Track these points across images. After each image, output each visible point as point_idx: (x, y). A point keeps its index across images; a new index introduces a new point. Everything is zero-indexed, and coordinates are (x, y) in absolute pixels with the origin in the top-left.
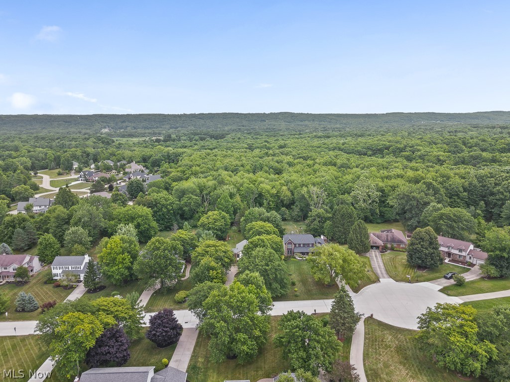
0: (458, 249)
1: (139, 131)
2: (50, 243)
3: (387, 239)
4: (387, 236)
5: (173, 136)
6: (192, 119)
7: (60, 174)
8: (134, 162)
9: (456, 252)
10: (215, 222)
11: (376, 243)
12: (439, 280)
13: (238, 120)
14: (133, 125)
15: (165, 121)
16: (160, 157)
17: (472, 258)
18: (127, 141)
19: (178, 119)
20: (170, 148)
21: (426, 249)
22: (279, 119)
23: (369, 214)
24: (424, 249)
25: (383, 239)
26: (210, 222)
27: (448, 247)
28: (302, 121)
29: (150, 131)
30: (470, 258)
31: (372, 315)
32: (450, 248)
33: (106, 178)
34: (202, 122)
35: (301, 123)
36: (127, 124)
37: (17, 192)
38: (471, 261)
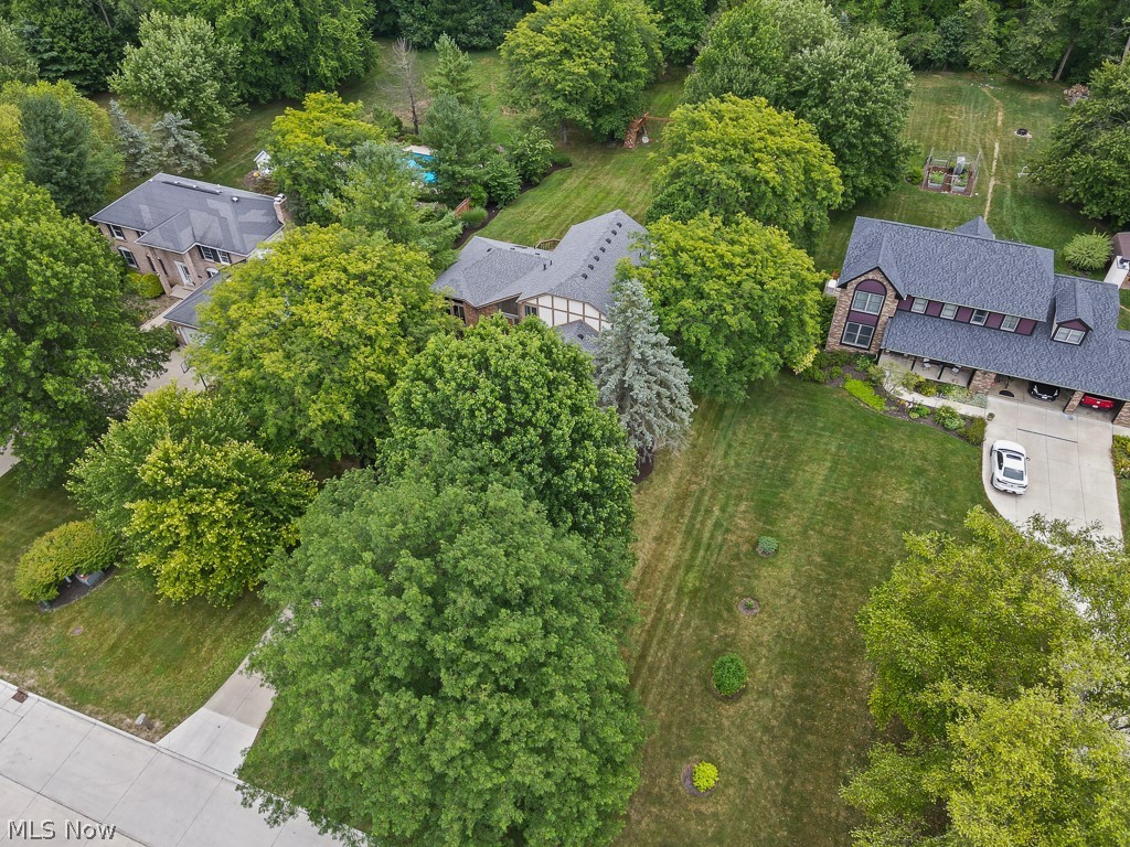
10: (567, 54)
26: (540, 53)
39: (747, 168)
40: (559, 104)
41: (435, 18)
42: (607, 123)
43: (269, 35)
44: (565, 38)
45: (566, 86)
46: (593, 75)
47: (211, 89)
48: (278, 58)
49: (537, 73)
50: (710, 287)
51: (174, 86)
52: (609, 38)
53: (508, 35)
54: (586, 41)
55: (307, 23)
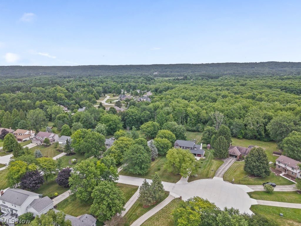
0: (291, 167)
1: (173, 73)
2: (66, 129)
3: (245, 152)
4: (246, 150)
5: (189, 77)
6: (205, 67)
7: (114, 96)
8: (150, 91)
9: (290, 169)
10: (148, 128)
11: (235, 153)
12: (257, 186)
13: (235, 67)
14: (171, 70)
15: (189, 68)
16: (163, 89)
18: (162, 79)
19: (197, 66)
20: (171, 84)
21: (255, 162)
22: (265, 66)
23: (257, 134)
24: (252, 162)
25: (242, 151)
26: (145, 128)
27: (285, 165)
28: (282, 67)
29: (178, 74)
31: (181, 197)
32: (286, 165)
33: (128, 99)
34: (211, 68)
35: (282, 69)
36: (168, 69)
37: (82, 104)
39: (165, 135)
40: (147, 133)
41: (131, 126)
42: (153, 136)
43: (112, 126)
44: (148, 126)
45: (148, 131)
46: (151, 130)
47: (105, 131)
48: (111, 129)
49: (144, 129)
50: (159, 143)
51: (101, 131)
52: (153, 126)
53: (141, 126)
54: (150, 126)
55: (116, 125)
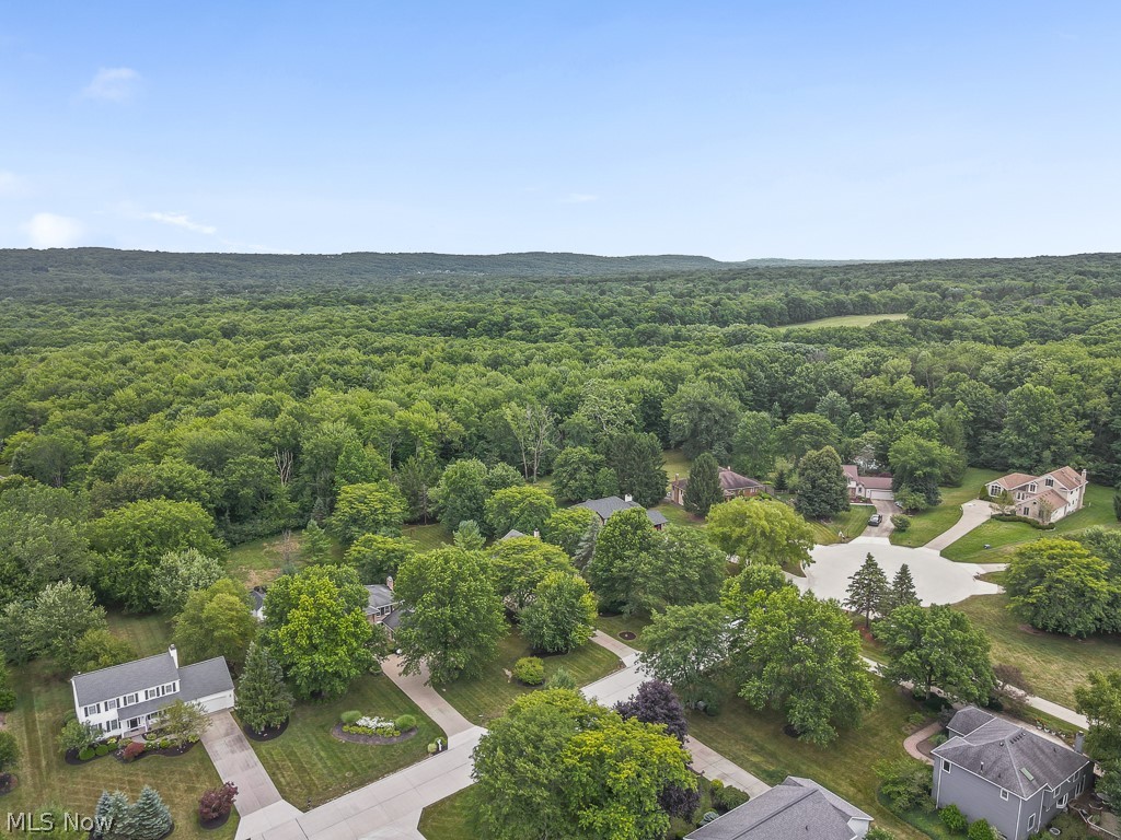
17: (863, 490)
30: (860, 489)
35: (150, 275)
38: (862, 495)
